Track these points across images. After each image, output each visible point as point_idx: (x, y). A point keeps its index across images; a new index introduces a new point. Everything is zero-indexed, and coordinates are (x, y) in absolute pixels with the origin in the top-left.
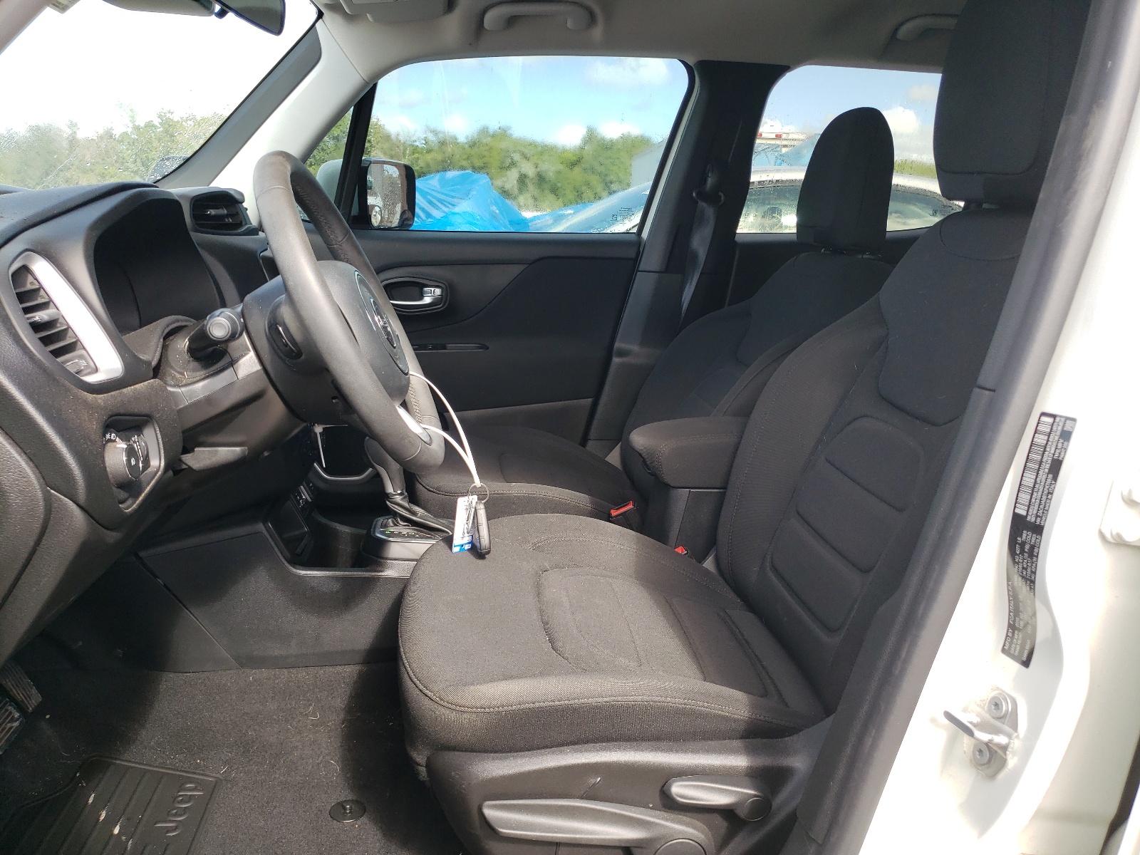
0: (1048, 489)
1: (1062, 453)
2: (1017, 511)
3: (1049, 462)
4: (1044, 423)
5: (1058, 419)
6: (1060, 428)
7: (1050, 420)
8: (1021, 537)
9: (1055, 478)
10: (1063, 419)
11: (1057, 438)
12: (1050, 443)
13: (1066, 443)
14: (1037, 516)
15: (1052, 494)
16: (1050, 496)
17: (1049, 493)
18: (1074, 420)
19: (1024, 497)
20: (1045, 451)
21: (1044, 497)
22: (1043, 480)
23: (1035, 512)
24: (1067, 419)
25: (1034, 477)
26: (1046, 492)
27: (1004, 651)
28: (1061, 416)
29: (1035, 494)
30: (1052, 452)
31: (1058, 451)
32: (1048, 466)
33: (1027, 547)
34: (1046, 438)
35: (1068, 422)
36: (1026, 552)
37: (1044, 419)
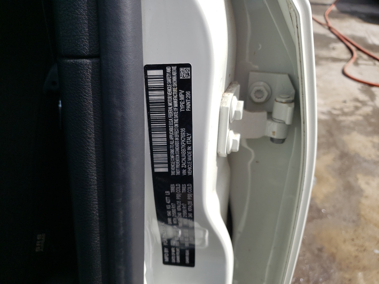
0: (185, 142)
1: (188, 104)
2: (156, 170)
3: (176, 116)
4: (155, 77)
5: (168, 69)
6: (175, 79)
7: (160, 72)
8: (169, 190)
9: (189, 130)
10: (174, 68)
11: (175, 90)
12: (169, 98)
13: (188, 93)
14: (181, 169)
15: (191, 145)
16: (189, 148)
17: (187, 146)
18: (188, 66)
19: (161, 157)
20: (167, 107)
21: (184, 151)
22: (177, 135)
23: (178, 166)
24: (179, 66)
25: (165, 135)
26: (183, 145)
27: (165, 263)
28: (171, 65)
29: (172, 151)
30: (176, 105)
31: (182, 104)
32: (176, 121)
33: (178, 196)
34: (163, 93)
35: (181, 69)
36: (178, 200)
37: (151, 73)
